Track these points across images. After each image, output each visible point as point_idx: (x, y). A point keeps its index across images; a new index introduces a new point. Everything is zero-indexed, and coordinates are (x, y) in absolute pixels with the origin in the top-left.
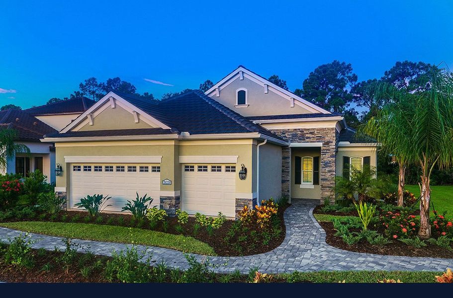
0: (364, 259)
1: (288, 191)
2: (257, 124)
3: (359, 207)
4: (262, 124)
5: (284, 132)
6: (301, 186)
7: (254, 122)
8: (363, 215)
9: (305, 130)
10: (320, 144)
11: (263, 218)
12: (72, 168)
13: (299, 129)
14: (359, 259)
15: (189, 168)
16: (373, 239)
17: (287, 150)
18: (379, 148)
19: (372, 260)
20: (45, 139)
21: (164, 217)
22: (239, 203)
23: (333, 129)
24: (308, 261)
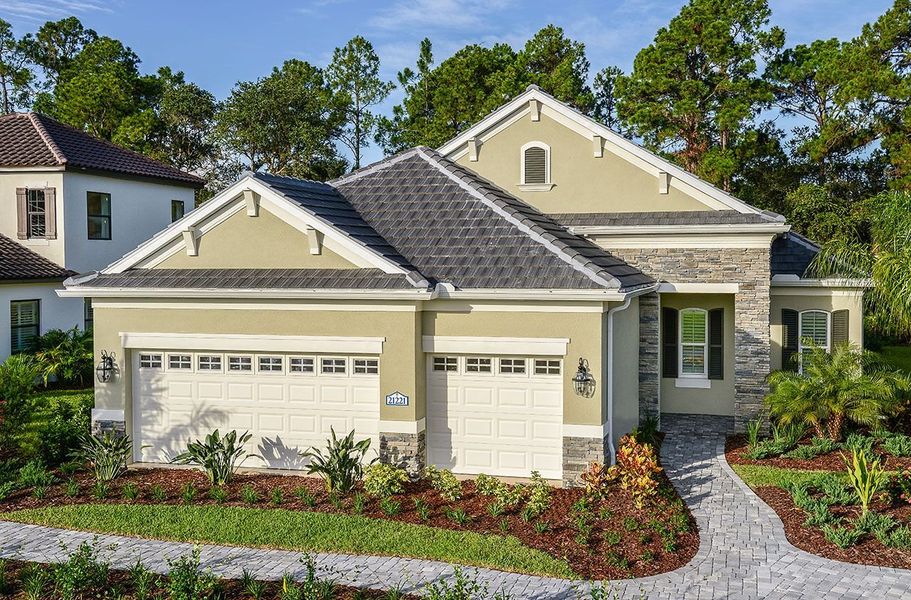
0: (877, 579)
1: (656, 402)
2: (581, 237)
3: (852, 463)
4: (589, 236)
5: (645, 256)
6: (679, 383)
7: (573, 230)
8: (860, 480)
9: (696, 251)
10: (732, 288)
11: (644, 488)
12: (137, 361)
13: (682, 250)
14: (868, 578)
15: (444, 363)
16: (889, 535)
17: (652, 301)
18: (867, 290)
19: (892, 580)
20: (69, 289)
21: (405, 484)
22: (571, 446)
23: (763, 251)
24: (770, 587)
